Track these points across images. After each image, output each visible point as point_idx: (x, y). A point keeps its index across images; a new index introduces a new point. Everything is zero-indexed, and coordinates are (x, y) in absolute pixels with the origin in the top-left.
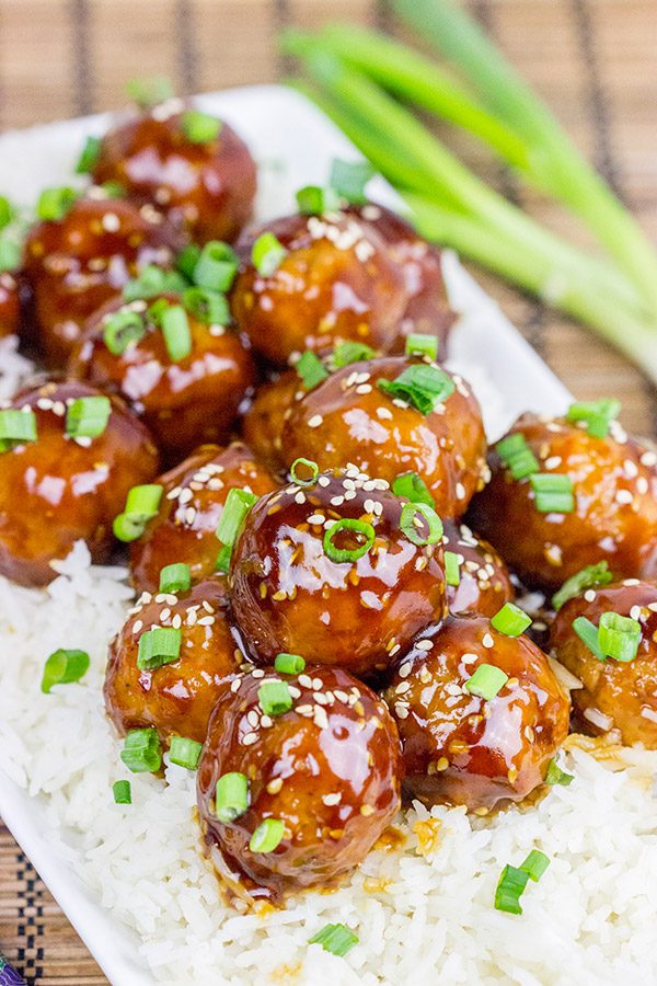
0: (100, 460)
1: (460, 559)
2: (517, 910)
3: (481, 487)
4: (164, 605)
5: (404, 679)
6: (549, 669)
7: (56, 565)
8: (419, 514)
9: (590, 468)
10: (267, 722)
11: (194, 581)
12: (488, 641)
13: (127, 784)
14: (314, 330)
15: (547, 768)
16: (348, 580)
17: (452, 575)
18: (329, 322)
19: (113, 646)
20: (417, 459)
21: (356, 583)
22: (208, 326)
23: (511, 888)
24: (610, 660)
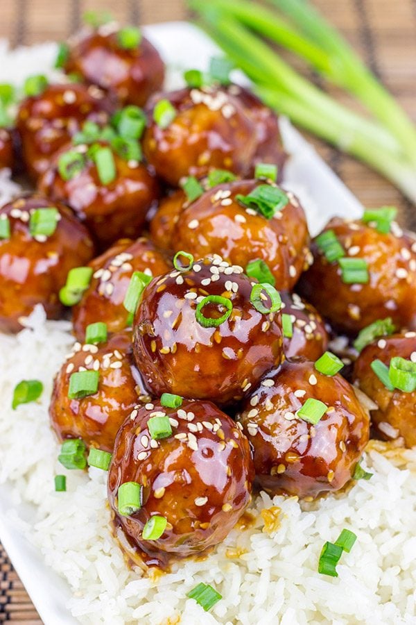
0: (53, 250)
1: (293, 318)
2: (334, 574)
3: (306, 267)
4: (88, 353)
5: (254, 407)
6: (355, 398)
7: (23, 321)
8: (264, 291)
9: (378, 254)
10: (154, 444)
11: (110, 335)
12: (313, 380)
13: (64, 478)
14: (195, 162)
15: (355, 469)
16: (213, 339)
17: (287, 330)
18: (205, 157)
19: (55, 380)
20: (263, 251)
21: (219, 341)
22: (127, 161)
23: (330, 558)
24: (397, 390)
